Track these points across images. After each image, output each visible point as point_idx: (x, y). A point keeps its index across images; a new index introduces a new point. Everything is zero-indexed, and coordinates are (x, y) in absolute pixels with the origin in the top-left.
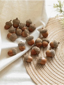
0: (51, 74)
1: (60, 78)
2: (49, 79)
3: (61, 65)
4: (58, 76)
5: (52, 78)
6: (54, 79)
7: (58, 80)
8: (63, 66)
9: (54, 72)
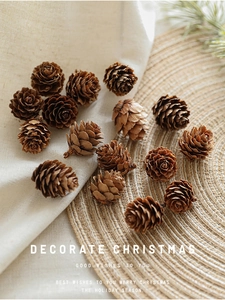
0: (182, 270)
1: (217, 280)
2: (178, 290)
3: (215, 227)
4: (210, 275)
5: (189, 283)
6: (197, 288)
7: (211, 290)
8: (221, 231)
9: (194, 261)
